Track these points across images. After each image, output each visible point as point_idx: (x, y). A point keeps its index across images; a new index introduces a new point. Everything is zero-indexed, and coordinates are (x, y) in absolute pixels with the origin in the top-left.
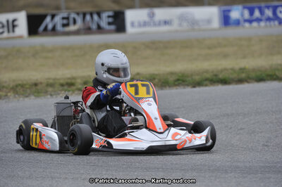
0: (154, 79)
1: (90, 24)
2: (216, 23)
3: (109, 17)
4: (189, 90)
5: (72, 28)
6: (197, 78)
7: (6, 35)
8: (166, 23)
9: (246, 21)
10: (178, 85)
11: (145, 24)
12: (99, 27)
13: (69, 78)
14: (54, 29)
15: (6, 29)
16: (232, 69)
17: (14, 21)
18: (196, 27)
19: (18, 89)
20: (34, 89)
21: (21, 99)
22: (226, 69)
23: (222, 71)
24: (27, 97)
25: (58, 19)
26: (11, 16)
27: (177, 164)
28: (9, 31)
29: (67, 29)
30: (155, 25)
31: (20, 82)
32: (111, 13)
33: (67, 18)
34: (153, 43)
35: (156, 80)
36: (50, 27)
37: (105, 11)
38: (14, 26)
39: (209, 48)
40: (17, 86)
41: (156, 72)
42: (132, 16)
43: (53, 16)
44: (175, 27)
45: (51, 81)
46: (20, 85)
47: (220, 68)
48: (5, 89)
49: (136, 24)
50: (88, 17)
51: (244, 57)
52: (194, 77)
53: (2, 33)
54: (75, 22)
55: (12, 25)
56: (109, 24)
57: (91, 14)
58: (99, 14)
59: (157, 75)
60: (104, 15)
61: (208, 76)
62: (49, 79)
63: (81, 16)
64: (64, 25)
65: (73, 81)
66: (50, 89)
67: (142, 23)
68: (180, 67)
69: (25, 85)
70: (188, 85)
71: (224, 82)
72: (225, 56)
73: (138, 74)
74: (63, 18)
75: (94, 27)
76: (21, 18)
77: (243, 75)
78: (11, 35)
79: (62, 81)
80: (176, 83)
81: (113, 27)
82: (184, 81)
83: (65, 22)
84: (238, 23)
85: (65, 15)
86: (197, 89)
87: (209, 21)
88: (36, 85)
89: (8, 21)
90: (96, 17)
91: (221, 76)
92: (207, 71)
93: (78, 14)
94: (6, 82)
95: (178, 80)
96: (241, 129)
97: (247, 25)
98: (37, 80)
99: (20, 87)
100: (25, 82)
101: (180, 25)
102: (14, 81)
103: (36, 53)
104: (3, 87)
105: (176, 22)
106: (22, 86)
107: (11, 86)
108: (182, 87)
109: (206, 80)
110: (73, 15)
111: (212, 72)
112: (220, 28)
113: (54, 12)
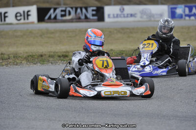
0: (123, 54)
1: (80, 15)
3: (93, 10)
5: (68, 17)
7: (22, 21)
8: (132, 15)
9: (186, 15)
11: (117, 16)
12: (86, 17)
13: (64, 52)
14: (55, 18)
15: (22, 17)
17: (28, 12)
18: (153, 19)
19: (29, 59)
20: (40, 58)
21: (31, 65)
24: (35, 64)
25: (58, 11)
26: (26, 9)
27: (136, 112)
28: (24, 19)
29: (64, 18)
30: (124, 17)
31: (31, 54)
32: (95, 8)
33: (65, 11)
34: (123, 29)
35: (124, 55)
36: (53, 16)
37: (90, 7)
38: (28, 15)
40: (28, 56)
41: (124, 49)
42: (108, 10)
43: (55, 9)
44: (138, 18)
45: (52, 53)
46: (30, 56)
49: (112, 16)
50: (79, 10)
53: (20, 20)
54: (70, 14)
56: (93, 15)
57: (81, 9)
58: (86, 9)
59: (124, 51)
60: (90, 9)
62: (51, 52)
63: (74, 9)
64: (62, 16)
65: (67, 54)
66: (51, 59)
67: (115, 16)
69: (34, 56)
73: (112, 50)
74: (62, 11)
75: (83, 17)
76: (33, 10)
78: (26, 21)
79: (59, 54)
81: (96, 18)
83: (63, 13)
84: (181, 17)
85: (64, 9)
88: (42, 56)
89: (24, 12)
90: (84, 10)
93: (72, 8)
94: (21, 53)
96: (181, 90)
97: (187, 18)
98: (42, 52)
99: (30, 57)
100: (34, 54)
102: (27, 53)
103: (43, 34)
104: (19, 57)
105: (139, 15)
106: (32, 56)
107: (24, 56)
110: (68, 9)
113: (55, 6)
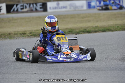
1: (32, 8)
2: (85, 7)
3: (40, 5)
5: (25, 10)
6: (77, 31)
8: (64, 7)
9: (98, 6)
10: (70, 34)
11: (55, 8)
12: (36, 10)
14: (17, 10)
16: (92, 27)
18: (77, 9)
19: (2, 36)
20: (9, 36)
21: (4, 40)
22: (89, 27)
24: (6, 39)
25: (19, 6)
27: (69, 67)
29: (23, 10)
30: (60, 8)
31: (3, 33)
36: (16, 10)
37: (38, 3)
39: (82, 18)
40: (2, 35)
42: (50, 5)
43: (17, 5)
44: (68, 9)
45: (16, 32)
46: (3, 34)
47: (87, 26)
49: (52, 8)
50: (31, 5)
51: (97, 22)
52: (76, 30)
54: (26, 7)
56: (41, 8)
57: (33, 4)
58: (36, 4)
60: (38, 4)
62: (15, 31)
63: (29, 5)
64: (21, 9)
65: (25, 32)
66: (16, 36)
67: (54, 8)
68: (70, 26)
69: (5, 34)
70: (74, 34)
71: (89, 32)
72: (89, 21)
74: (21, 6)
75: (34, 9)
76: (4, 6)
77: (97, 29)
79: (21, 33)
80: (69, 33)
81: (42, 9)
82: (72, 32)
83: (22, 7)
84: (94, 7)
85: (22, 5)
87: (82, 7)
88: (10, 34)
90: (35, 5)
91: (87, 30)
92: (81, 28)
93: (27, 4)
95: (69, 31)
98: (10, 32)
100: (5, 33)
101: (70, 8)
103: (10, 20)
105: (68, 7)
109: (81, 31)
110: (25, 5)
111: (84, 28)
112: (87, 10)
113: (17, 3)
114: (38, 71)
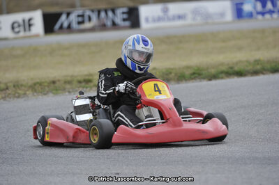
0: (171, 73)
1: (105, 21)
2: (229, 16)
3: (123, 13)
4: (205, 83)
5: (87, 25)
6: (213, 71)
7: (22, 34)
8: (180, 17)
9: (259, 13)
10: (194, 78)
11: (159, 19)
12: (114, 24)
13: (86, 75)
14: (69, 27)
15: (22, 28)
16: (247, 61)
17: (30, 20)
19: (36, 87)
20: (52, 86)
21: (40, 97)
22: (240, 61)
23: (237, 63)
24: (45, 94)
25: (73, 17)
26: (27, 15)
27: (196, 157)
28: (25, 30)
29: (82, 26)
30: (169, 19)
31: (38, 81)
32: (125, 10)
33: (82, 16)
34: (168, 37)
35: (173, 74)
36: (66, 25)
37: (119, 7)
39: (224, 41)
40: (35, 84)
41: (172, 67)
42: (145, 11)
43: (68, 14)
44: (189, 21)
45: (69, 78)
46: (38, 83)
47: (235, 60)
48: (23, 88)
49: (150, 19)
50: (103, 14)
51: (258, 49)
52: (210, 70)
53: (18, 32)
54: (90, 19)
55: (29, 24)
56: (124, 20)
57: (106, 11)
58: (113, 11)
59: (172, 69)
60: (119, 12)
61: (224, 68)
62: (67, 76)
63: (96, 13)
64: (79, 23)
65: (90, 78)
66: (68, 86)
67: (156, 19)
68: (196, 60)
69: (43, 83)
70: (204, 78)
71: (240, 74)
72: (240, 49)
74: (79, 16)
75: (109, 23)
76: (37, 17)
77: (259, 67)
78: (28, 34)
79: (79, 78)
80: (193, 77)
81: (127, 23)
82: (200, 75)
83: (80, 19)
84: (250, 15)
85: (80, 12)
86: (213, 82)
87: (222, 15)
88: (54, 82)
89: (24, 21)
90: (110, 14)
91: (236, 68)
92: (222, 64)
93: (93, 11)
94: (24, 80)
95: (194, 73)
97: (260, 17)
98: (55, 77)
99: (38, 85)
100: (43, 81)
101: (194, 19)
102: (32, 79)
103: (53, 51)
104: (22, 85)
105: (190, 16)
106: (41, 84)
107: (29, 84)
108: (198, 80)
109: (222, 72)
110: (88, 13)
111: (228, 64)
112: (233, 21)
113: (68, 10)
114: (124, 167)
